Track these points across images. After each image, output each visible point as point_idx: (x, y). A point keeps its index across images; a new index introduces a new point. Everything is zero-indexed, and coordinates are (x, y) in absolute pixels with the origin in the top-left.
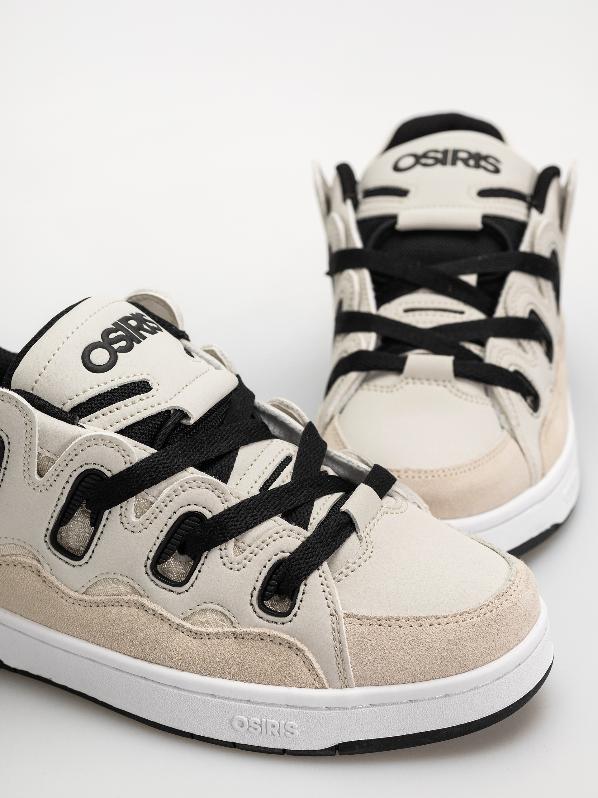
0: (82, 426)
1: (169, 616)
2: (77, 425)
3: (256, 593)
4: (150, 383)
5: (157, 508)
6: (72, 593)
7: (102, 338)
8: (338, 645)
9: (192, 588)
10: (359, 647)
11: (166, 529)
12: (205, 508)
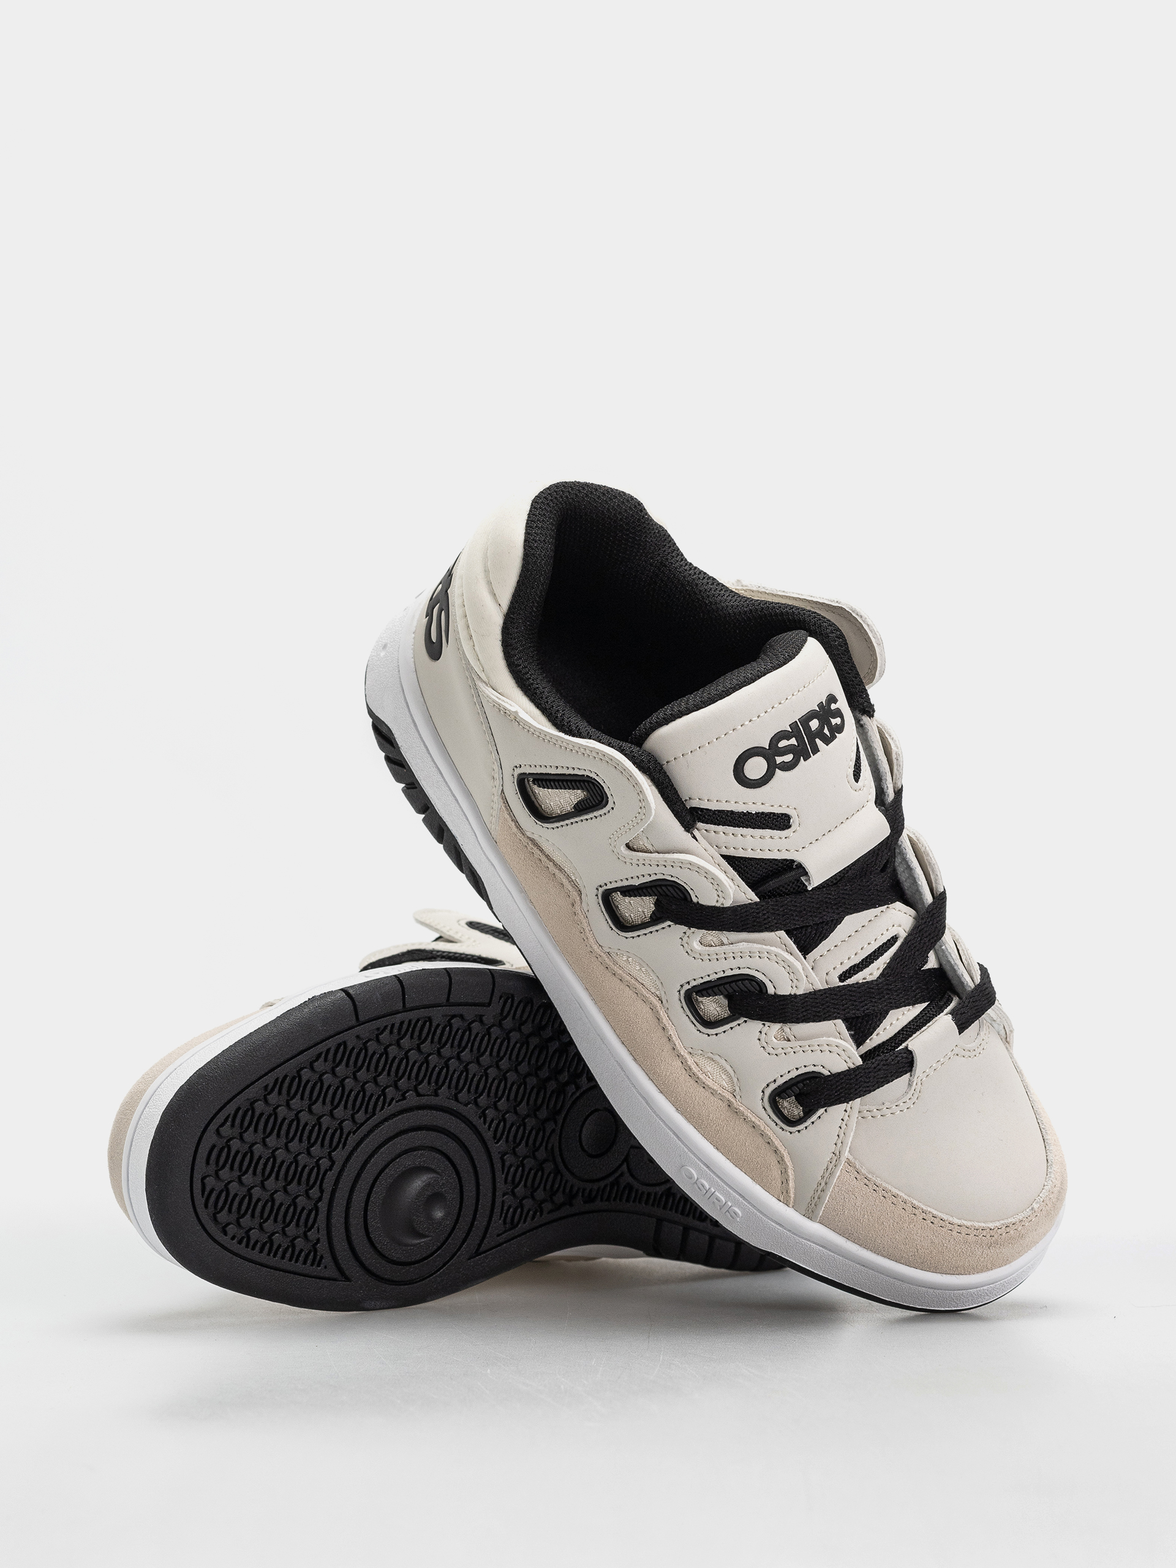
0: (694, 837)
1: (677, 1042)
2: (692, 833)
3: (773, 1087)
4: (791, 821)
5: (725, 953)
6: (595, 947)
7: (770, 744)
8: (823, 1184)
9: (715, 1036)
10: (842, 1197)
11: (721, 975)
12: (772, 982)
